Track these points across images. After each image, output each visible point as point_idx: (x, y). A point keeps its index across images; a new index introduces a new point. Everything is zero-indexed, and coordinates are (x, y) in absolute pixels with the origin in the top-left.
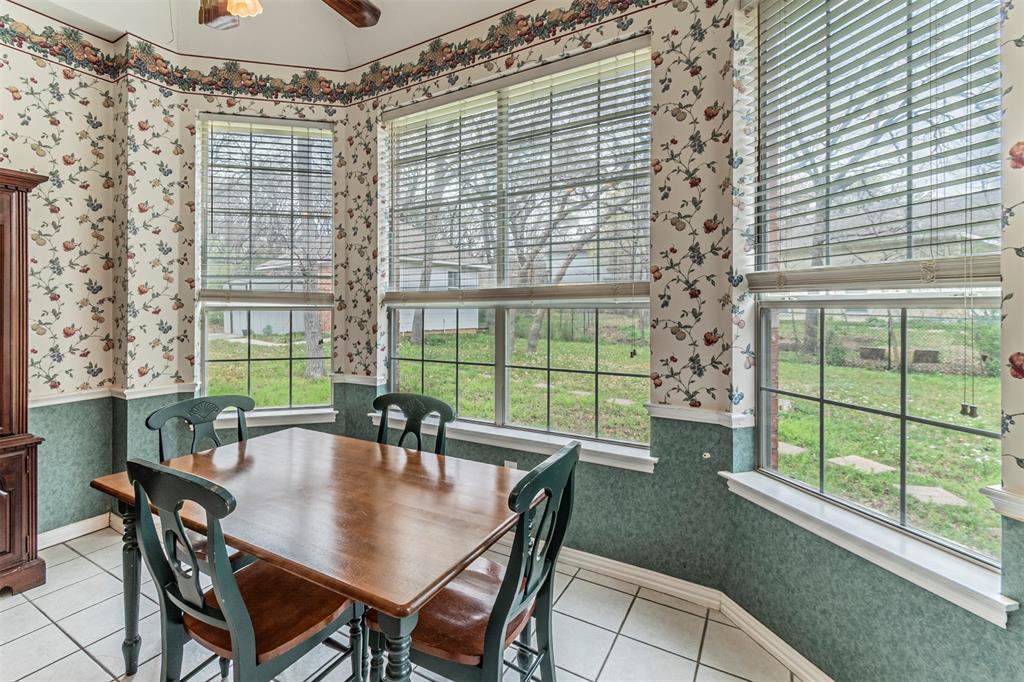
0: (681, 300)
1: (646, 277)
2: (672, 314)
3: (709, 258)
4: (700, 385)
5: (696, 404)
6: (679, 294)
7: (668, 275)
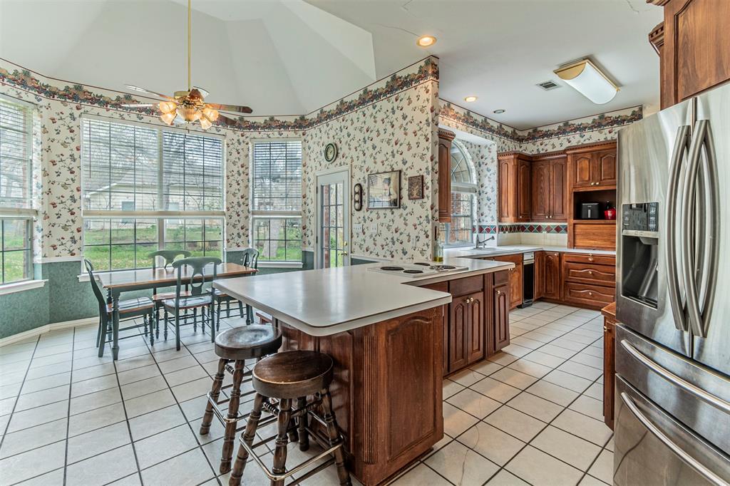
0: (235, 217)
1: (225, 210)
2: (232, 221)
3: (242, 206)
4: (240, 241)
5: (239, 246)
6: (234, 215)
7: (231, 210)
